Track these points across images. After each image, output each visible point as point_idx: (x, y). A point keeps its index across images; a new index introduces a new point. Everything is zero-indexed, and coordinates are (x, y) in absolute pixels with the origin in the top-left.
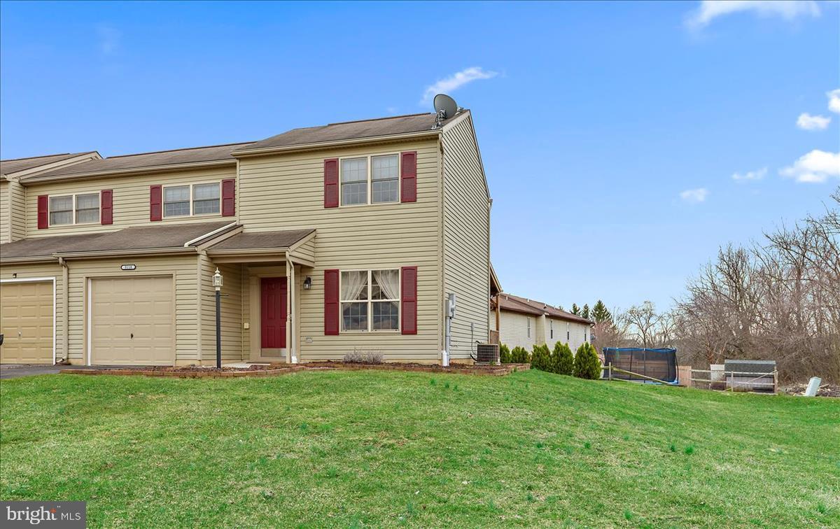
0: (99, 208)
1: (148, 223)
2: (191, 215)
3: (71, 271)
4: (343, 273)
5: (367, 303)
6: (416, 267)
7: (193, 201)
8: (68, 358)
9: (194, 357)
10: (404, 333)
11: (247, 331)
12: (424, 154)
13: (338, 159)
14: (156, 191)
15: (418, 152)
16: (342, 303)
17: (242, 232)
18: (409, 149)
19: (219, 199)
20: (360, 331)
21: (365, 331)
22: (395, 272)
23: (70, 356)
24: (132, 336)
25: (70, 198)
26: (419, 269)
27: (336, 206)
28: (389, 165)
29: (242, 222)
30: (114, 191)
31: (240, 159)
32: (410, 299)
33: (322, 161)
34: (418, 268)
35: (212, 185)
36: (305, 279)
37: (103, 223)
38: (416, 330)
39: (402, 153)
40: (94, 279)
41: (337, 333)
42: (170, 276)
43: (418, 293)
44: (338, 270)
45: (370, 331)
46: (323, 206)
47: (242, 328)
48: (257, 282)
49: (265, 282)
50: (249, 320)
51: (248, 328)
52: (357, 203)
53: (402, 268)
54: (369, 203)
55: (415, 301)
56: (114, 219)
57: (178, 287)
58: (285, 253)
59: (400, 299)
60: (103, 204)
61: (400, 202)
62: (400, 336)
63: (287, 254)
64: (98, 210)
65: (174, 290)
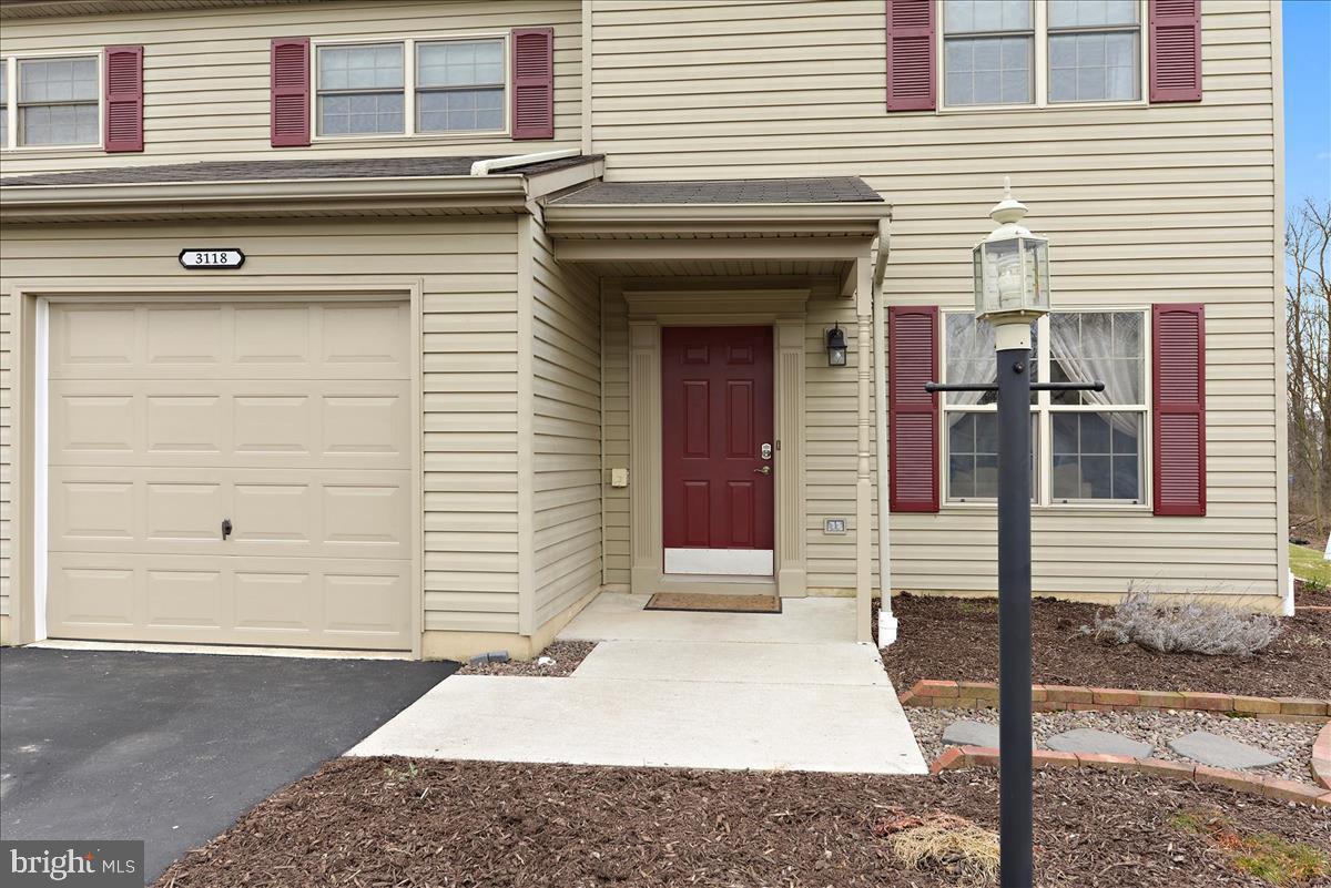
0: (96, 103)
1: (264, 152)
2: (409, 132)
4: (951, 317)
5: (1036, 414)
6: (1201, 307)
7: (417, 91)
9: (507, 622)
10: (1159, 511)
11: (624, 494)
14: (289, 57)
16: (949, 412)
17: (601, 178)
19: (502, 88)
22: (1129, 320)
24: (227, 529)
26: (1209, 312)
27: (928, 107)
29: (599, 149)
30: (148, 50)
32: (1181, 404)
34: (1207, 308)
35: (479, 43)
36: (819, 332)
37: (111, 149)
38: (1203, 502)
40: (57, 302)
41: (933, 508)
43: (1209, 387)
44: (936, 309)
45: (1042, 503)
46: (884, 106)
47: (603, 483)
48: (654, 339)
49: (676, 341)
50: (627, 462)
51: (625, 485)
52: (998, 102)
53: (1154, 307)
54: (1042, 102)
55: (1198, 413)
56: (148, 137)
57: (433, 343)
58: (876, 223)
59: (1147, 406)
60: (110, 89)
61: (1145, 101)
62: (1149, 520)
63: (886, 227)
64: (91, 108)
65: (415, 352)
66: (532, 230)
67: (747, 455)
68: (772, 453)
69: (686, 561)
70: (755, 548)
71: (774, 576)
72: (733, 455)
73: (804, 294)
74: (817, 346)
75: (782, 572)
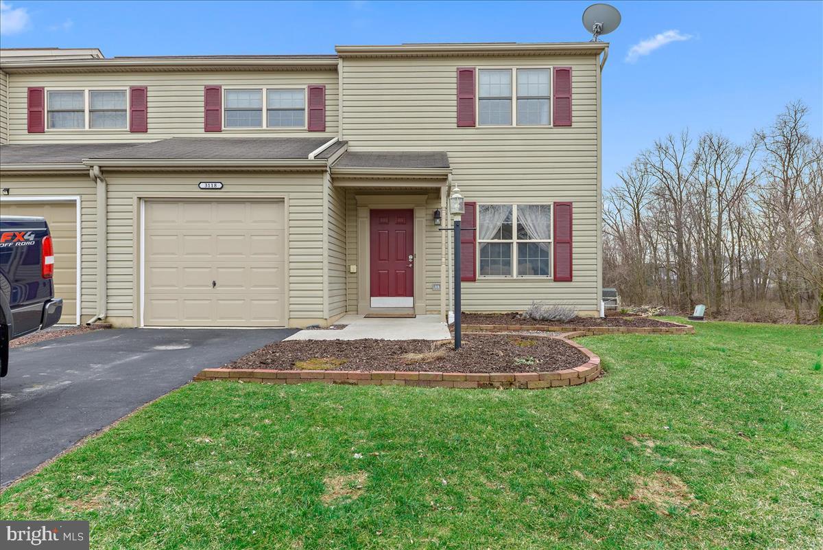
0: (126, 111)
1: (201, 134)
2: (264, 127)
3: (111, 188)
4: (482, 206)
5: (512, 243)
6: (571, 203)
7: (267, 110)
8: (107, 317)
9: (319, 314)
10: (556, 280)
11: (355, 275)
12: (580, 70)
13: (475, 69)
14: (212, 94)
15: (574, 68)
16: (480, 243)
17: (348, 151)
18: (563, 63)
19: (304, 110)
20: (502, 277)
21: (509, 277)
22: (545, 208)
23: (111, 313)
24: (214, 284)
25: (81, 93)
26: (574, 205)
27: (473, 125)
28: (539, 81)
29: (346, 138)
30: (149, 89)
31: (344, 58)
32: (564, 239)
33: (454, 69)
34: (573, 203)
35: (294, 90)
36: (431, 212)
37: (133, 131)
38: (571, 276)
39: (554, 68)
40: (148, 201)
41: (473, 280)
42: (281, 200)
43: (574, 233)
44: (475, 203)
45: (515, 277)
46: (456, 125)
47: (347, 271)
48: (368, 215)
49: (375, 214)
50: (356, 262)
51: (355, 271)
52: (498, 124)
53: (555, 203)
54: (514, 125)
55: (570, 242)
56: (149, 126)
57: (293, 216)
58: (447, 175)
59: (552, 240)
60: (132, 105)
61: (552, 126)
62: (551, 283)
63: (450, 177)
64: (124, 113)
65: (286, 220)
66: (327, 177)
67: (403, 260)
68: (413, 259)
69: (379, 302)
70: (406, 296)
71: (413, 307)
72: (398, 260)
73: (424, 197)
74: (430, 217)
75: (416, 305)
